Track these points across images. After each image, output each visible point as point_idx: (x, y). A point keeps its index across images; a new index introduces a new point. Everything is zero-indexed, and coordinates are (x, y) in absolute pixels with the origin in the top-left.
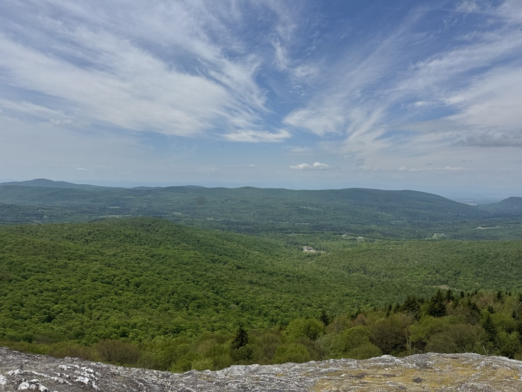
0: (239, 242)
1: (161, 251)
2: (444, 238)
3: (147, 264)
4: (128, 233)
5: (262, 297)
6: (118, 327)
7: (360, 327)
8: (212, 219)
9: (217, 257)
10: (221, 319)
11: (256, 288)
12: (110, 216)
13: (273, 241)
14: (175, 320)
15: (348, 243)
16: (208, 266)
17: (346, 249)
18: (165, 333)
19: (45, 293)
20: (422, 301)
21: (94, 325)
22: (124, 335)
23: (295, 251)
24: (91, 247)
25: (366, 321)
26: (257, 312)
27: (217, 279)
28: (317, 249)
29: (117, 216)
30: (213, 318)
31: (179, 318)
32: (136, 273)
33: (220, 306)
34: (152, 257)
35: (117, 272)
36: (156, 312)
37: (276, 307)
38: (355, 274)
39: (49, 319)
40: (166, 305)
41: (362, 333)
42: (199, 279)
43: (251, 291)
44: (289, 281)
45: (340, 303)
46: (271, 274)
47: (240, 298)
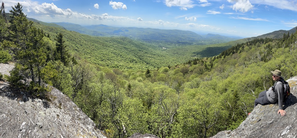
0: (146, 45)
1: (127, 47)
2: (196, 45)
3: (123, 50)
4: (119, 41)
5: (152, 61)
6: (116, 65)
7: (178, 69)
8: (139, 38)
9: (140, 49)
10: (141, 66)
11: (150, 58)
12: (115, 36)
13: (155, 45)
14: (130, 65)
15: (174, 46)
16: (138, 52)
17: (173, 48)
18: (127, 68)
19: (102, 54)
20: (192, 61)
21: (111, 64)
22: (118, 67)
23: (161, 48)
24: (111, 44)
25: (179, 67)
26: (150, 64)
27: (140, 56)
28: (166, 48)
29: (117, 36)
30: (140, 66)
31: (131, 65)
32: (121, 52)
33: (141, 63)
34: (125, 48)
35: (117, 52)
36: (125, 63)
37: (156, 64)
38: (175, 55)
39: (102, 61)
40: (128, 61)
41: (178, 70)
42: (136, 55)
43: (149, 59)
44: (159, 57)
45: (172, 62)
46: (155, 55)
47: (146, 61)
